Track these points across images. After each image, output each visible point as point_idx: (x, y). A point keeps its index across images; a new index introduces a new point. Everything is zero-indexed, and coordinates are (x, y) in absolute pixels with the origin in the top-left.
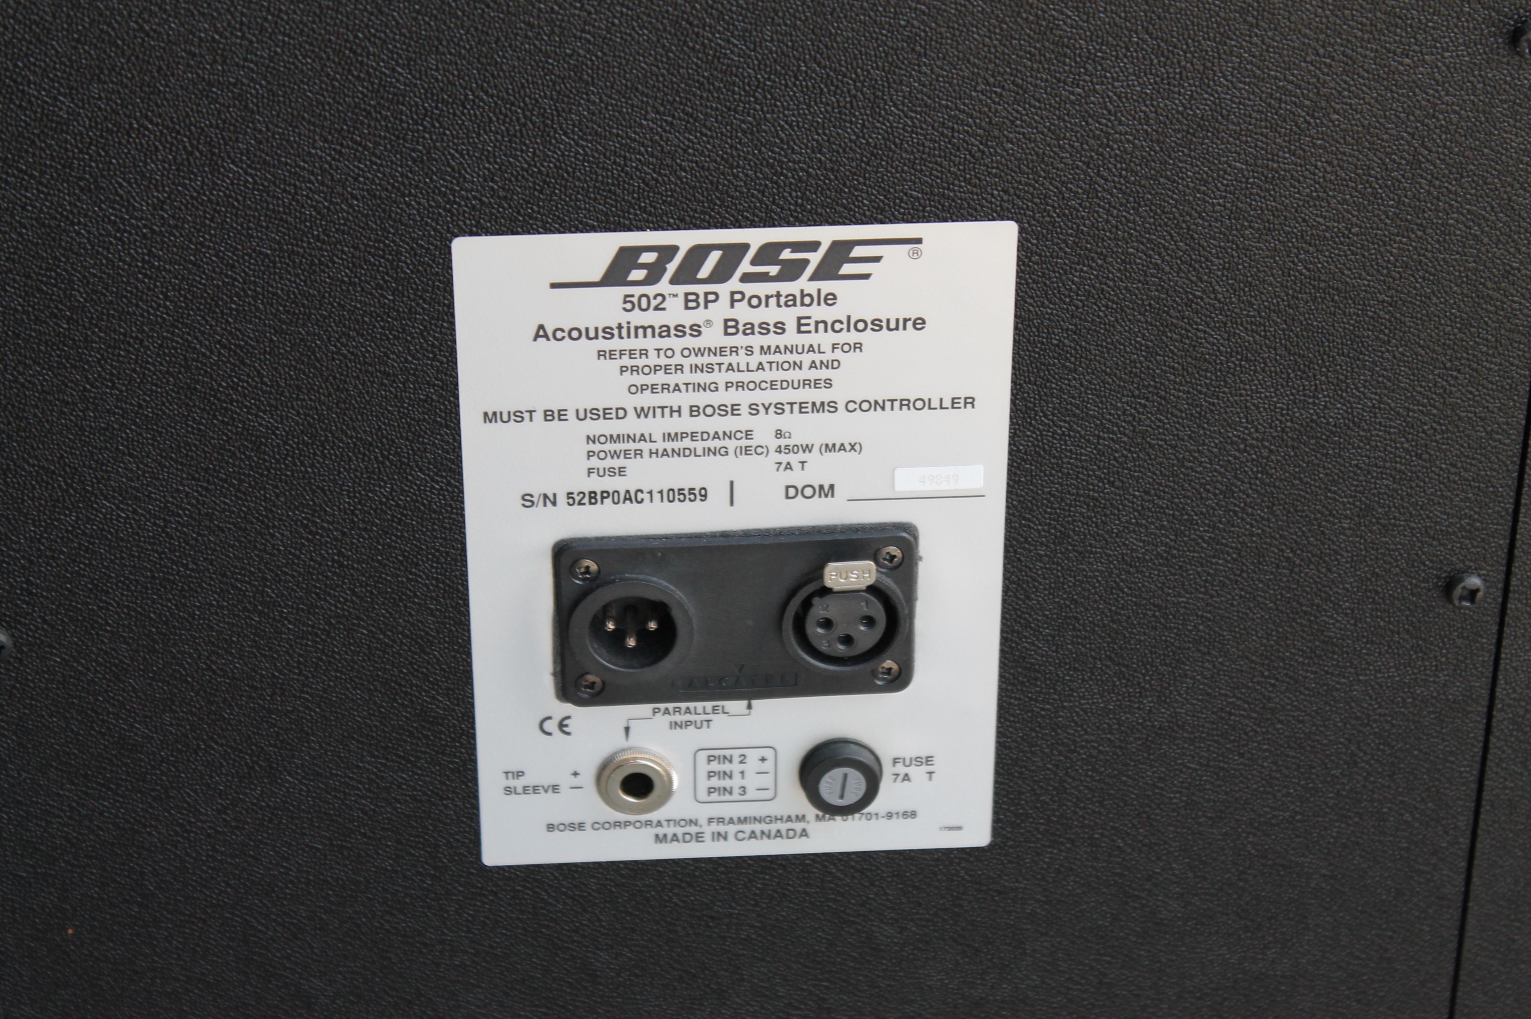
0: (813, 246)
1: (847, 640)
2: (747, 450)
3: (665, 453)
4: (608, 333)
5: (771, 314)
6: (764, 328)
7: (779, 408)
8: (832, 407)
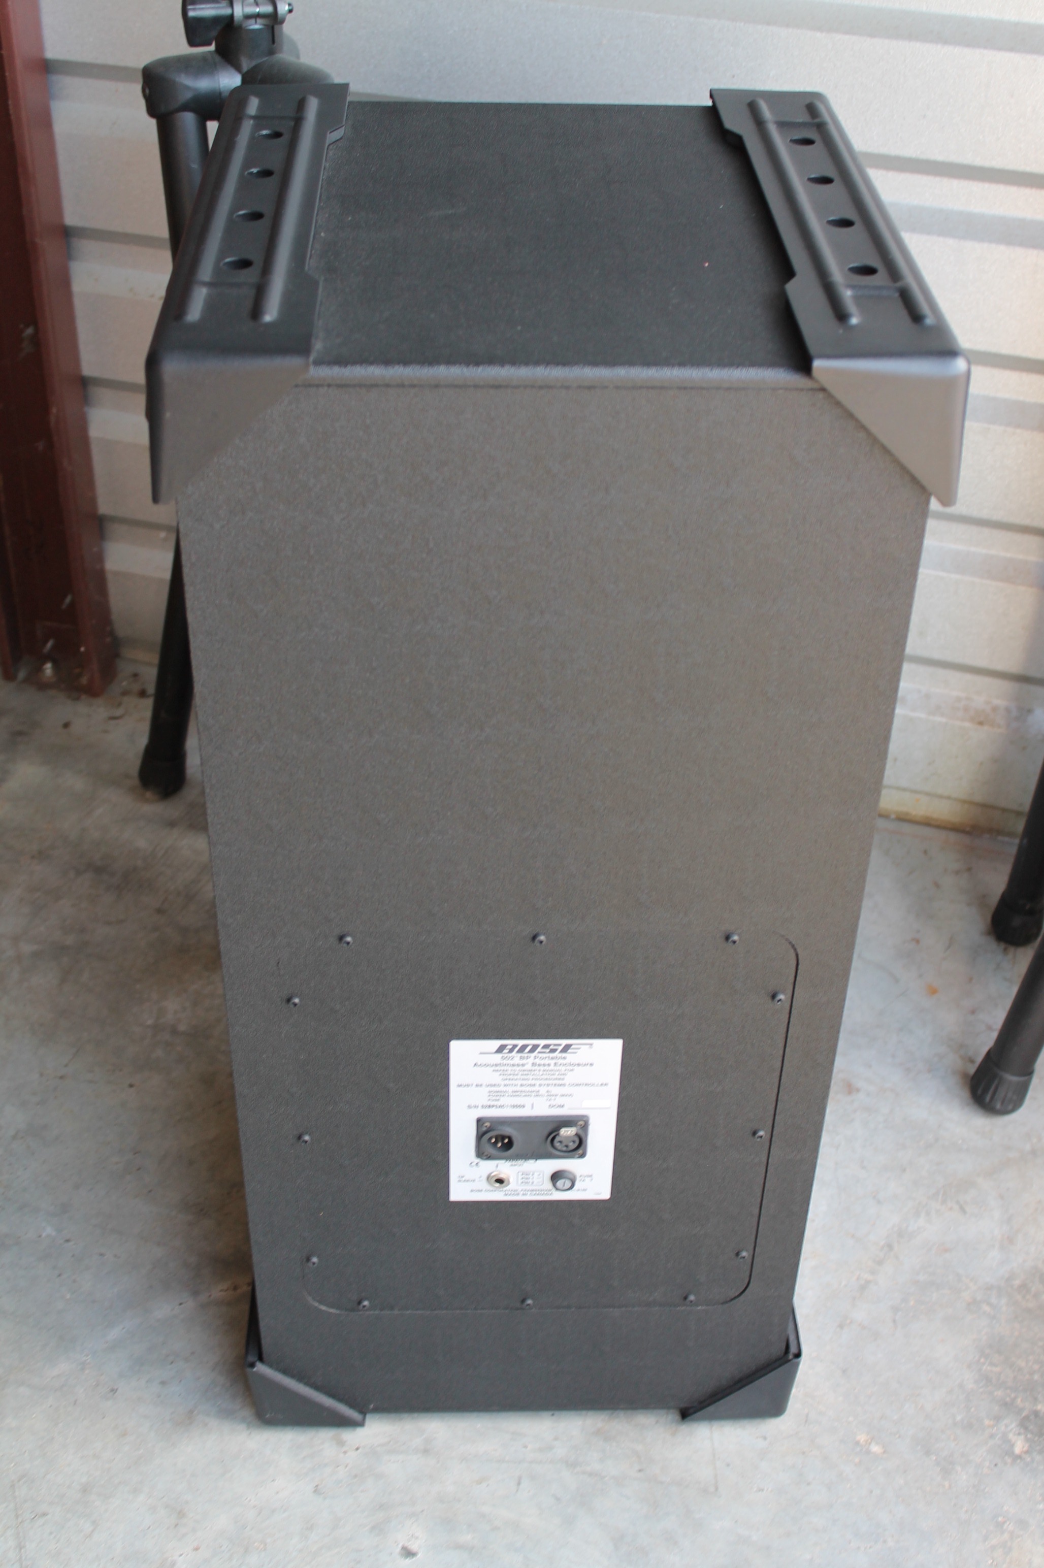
0: (560, 1045)
1: (567, 1146)
2: (537, 1095)
3: (512, 1096)
4: (496, 1065)
5: (547, 1061)
6: (544, 1065)
7: (548, 1085)
8: (564, 1085)
